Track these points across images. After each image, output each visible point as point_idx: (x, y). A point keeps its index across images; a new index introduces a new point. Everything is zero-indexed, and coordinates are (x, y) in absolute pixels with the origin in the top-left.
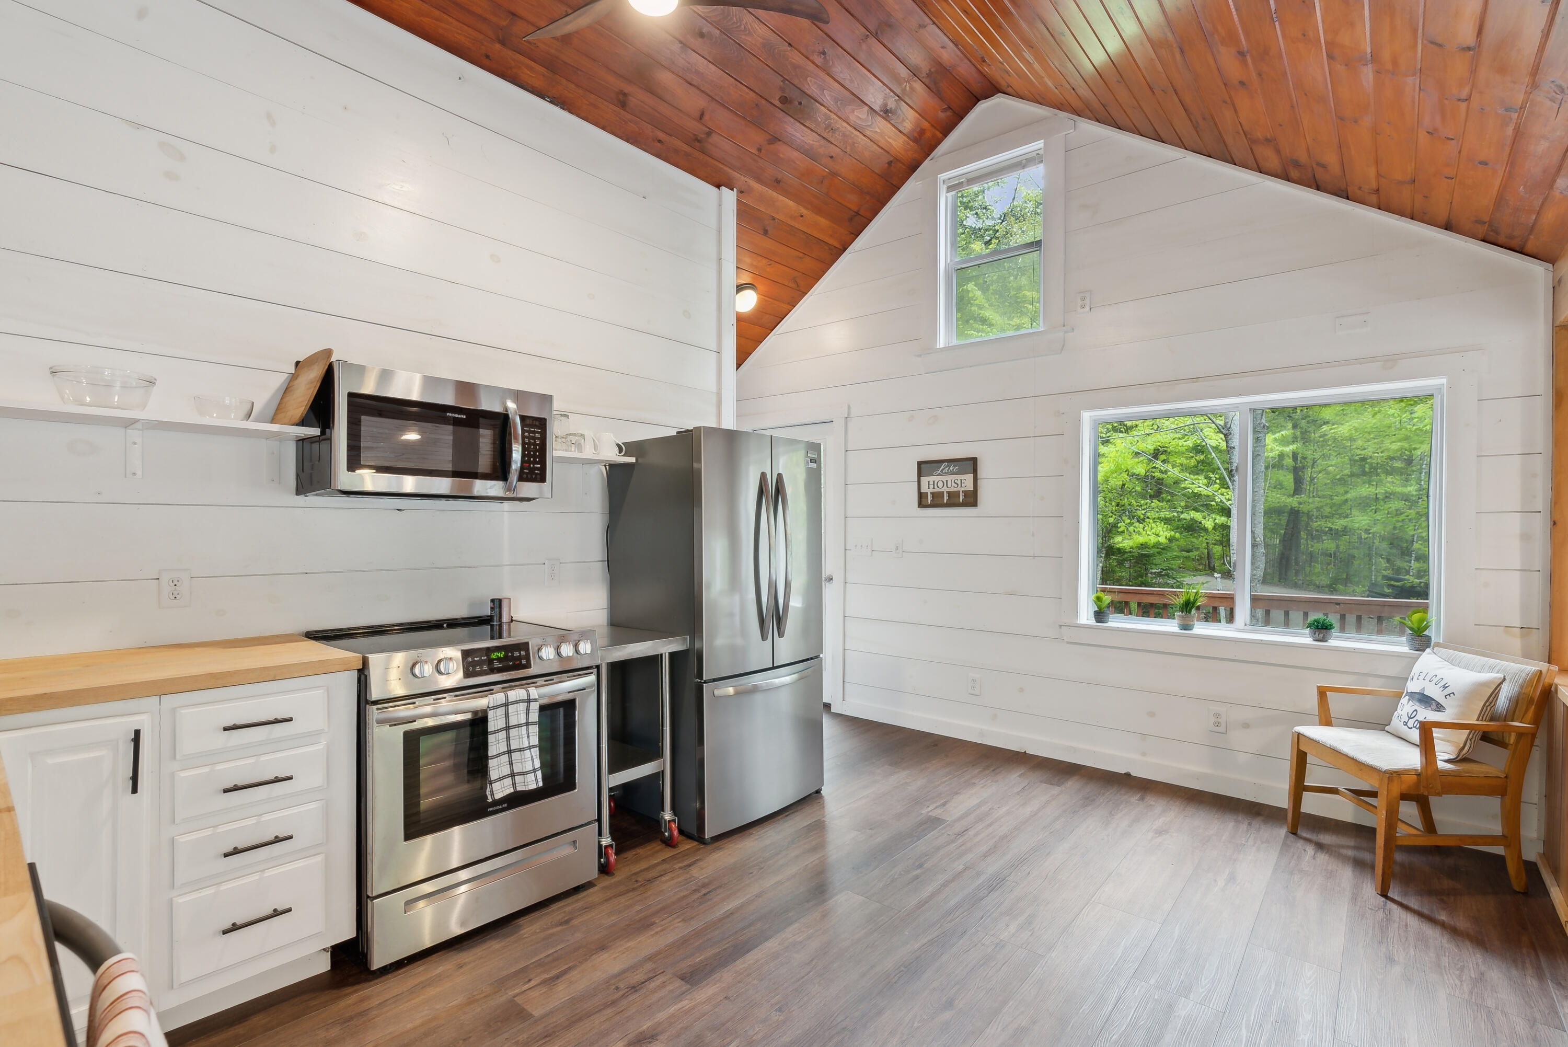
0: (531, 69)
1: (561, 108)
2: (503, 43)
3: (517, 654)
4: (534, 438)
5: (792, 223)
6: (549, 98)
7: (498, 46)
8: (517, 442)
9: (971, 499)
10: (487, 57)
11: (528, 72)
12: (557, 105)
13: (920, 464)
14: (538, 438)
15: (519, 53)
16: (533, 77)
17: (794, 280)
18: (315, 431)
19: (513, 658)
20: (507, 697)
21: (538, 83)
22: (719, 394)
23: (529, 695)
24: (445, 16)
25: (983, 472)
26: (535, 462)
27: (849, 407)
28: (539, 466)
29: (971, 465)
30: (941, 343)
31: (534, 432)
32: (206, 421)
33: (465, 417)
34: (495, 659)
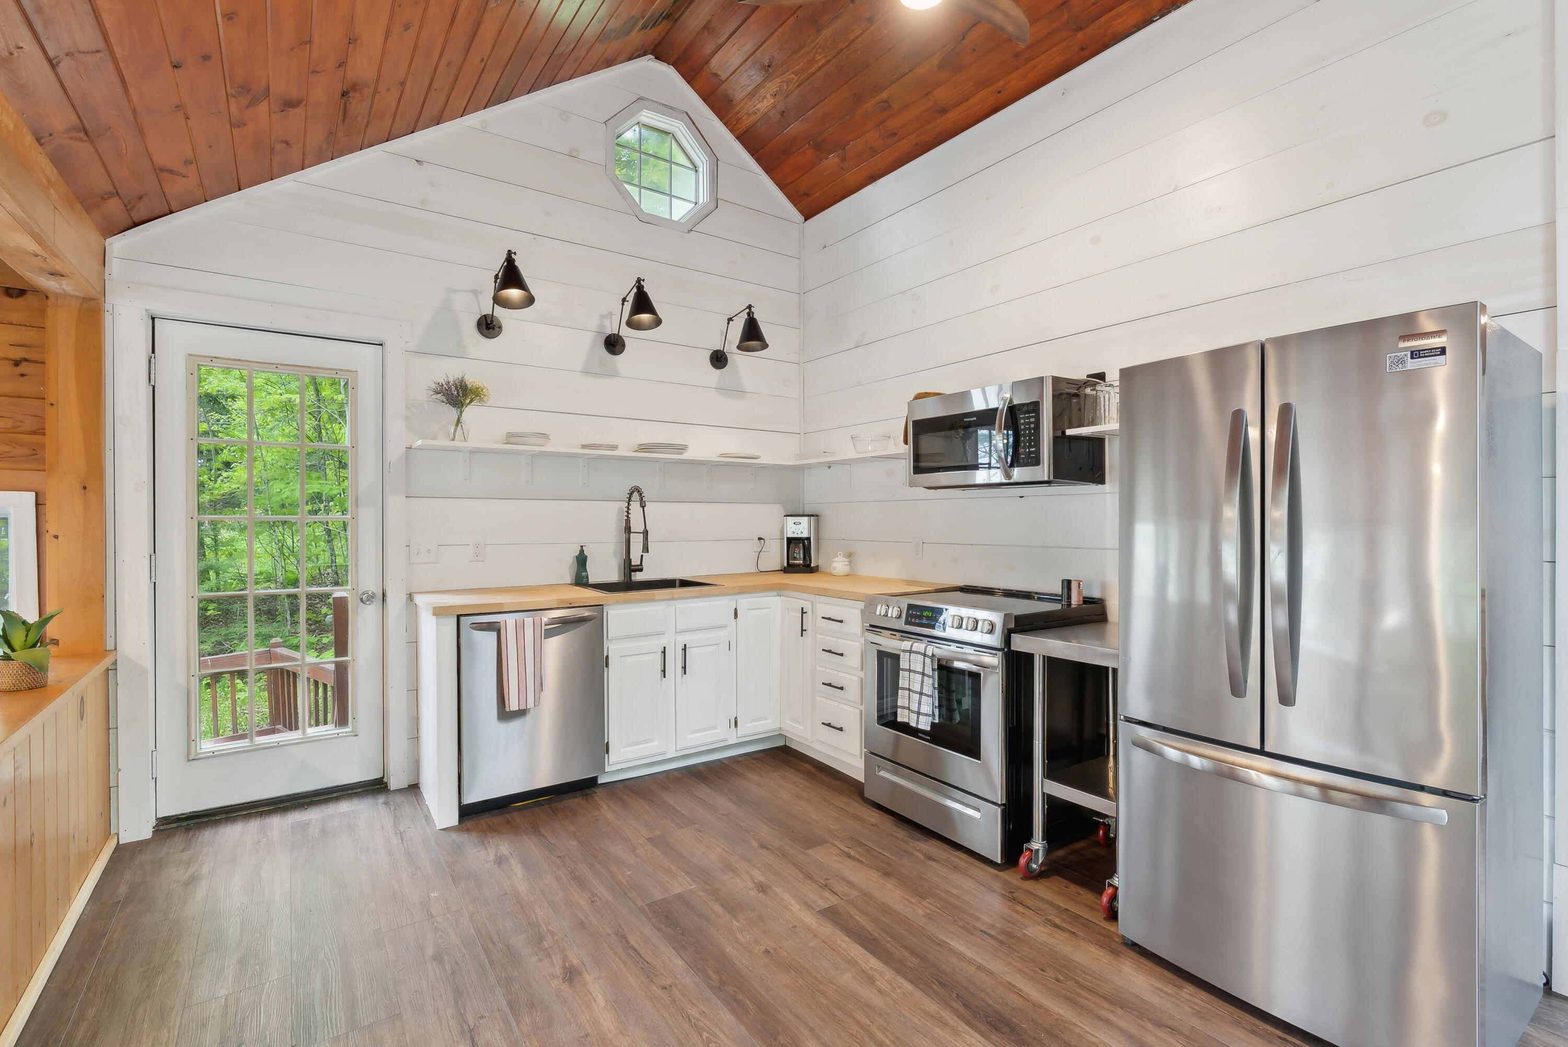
0: (1118, 17)
1: (1175, 9)
2: (1080, 29)
4: (1029, 423)
6: (1156, 16)
7: (1080, 35)
10: (1082, 49)
11: (1118, 21)
12: (1170, 12)
14: (1032, 423)
15: (1097, 19)
16: (1126, 19)
19: (935, 620)
21: (1135, 17)
24: (1035, 61)
26: (1030, 447)
28: (1033, 449)
31: (1029, 418)
33: (975, 419)
34: (925, 616)
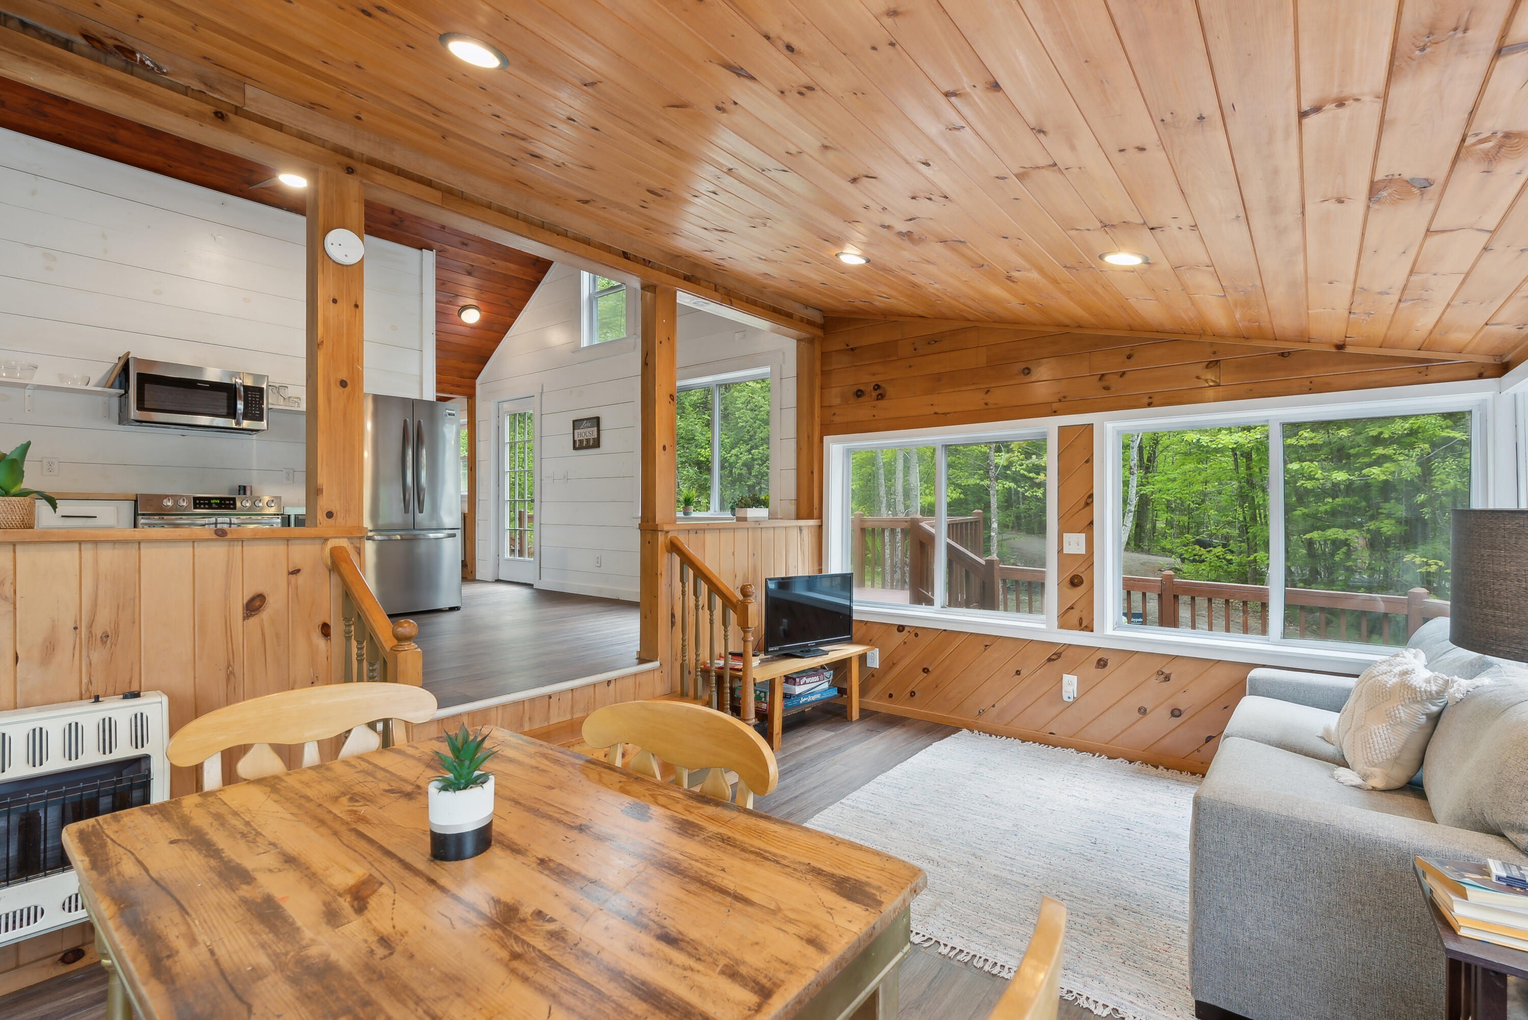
3: (228, 502)
4: (255, 398)
5: (488, 268)
8: (240, 398)
9: (596, 444)
13: (574, 422)
14: (257, 398)
17: (507, 302)
18: (122, 391)
19: (225, 504)
20: (216, 520)
22: (421, 377)
23: (230, 521)
25: (602, 426)
27: (543, 386)
28: (256, 411)
29: (596, 421)
30: (585, 343)
31: (255, 395)
32: (65, 385)
33: (209, 385)
34: (213, 503)
